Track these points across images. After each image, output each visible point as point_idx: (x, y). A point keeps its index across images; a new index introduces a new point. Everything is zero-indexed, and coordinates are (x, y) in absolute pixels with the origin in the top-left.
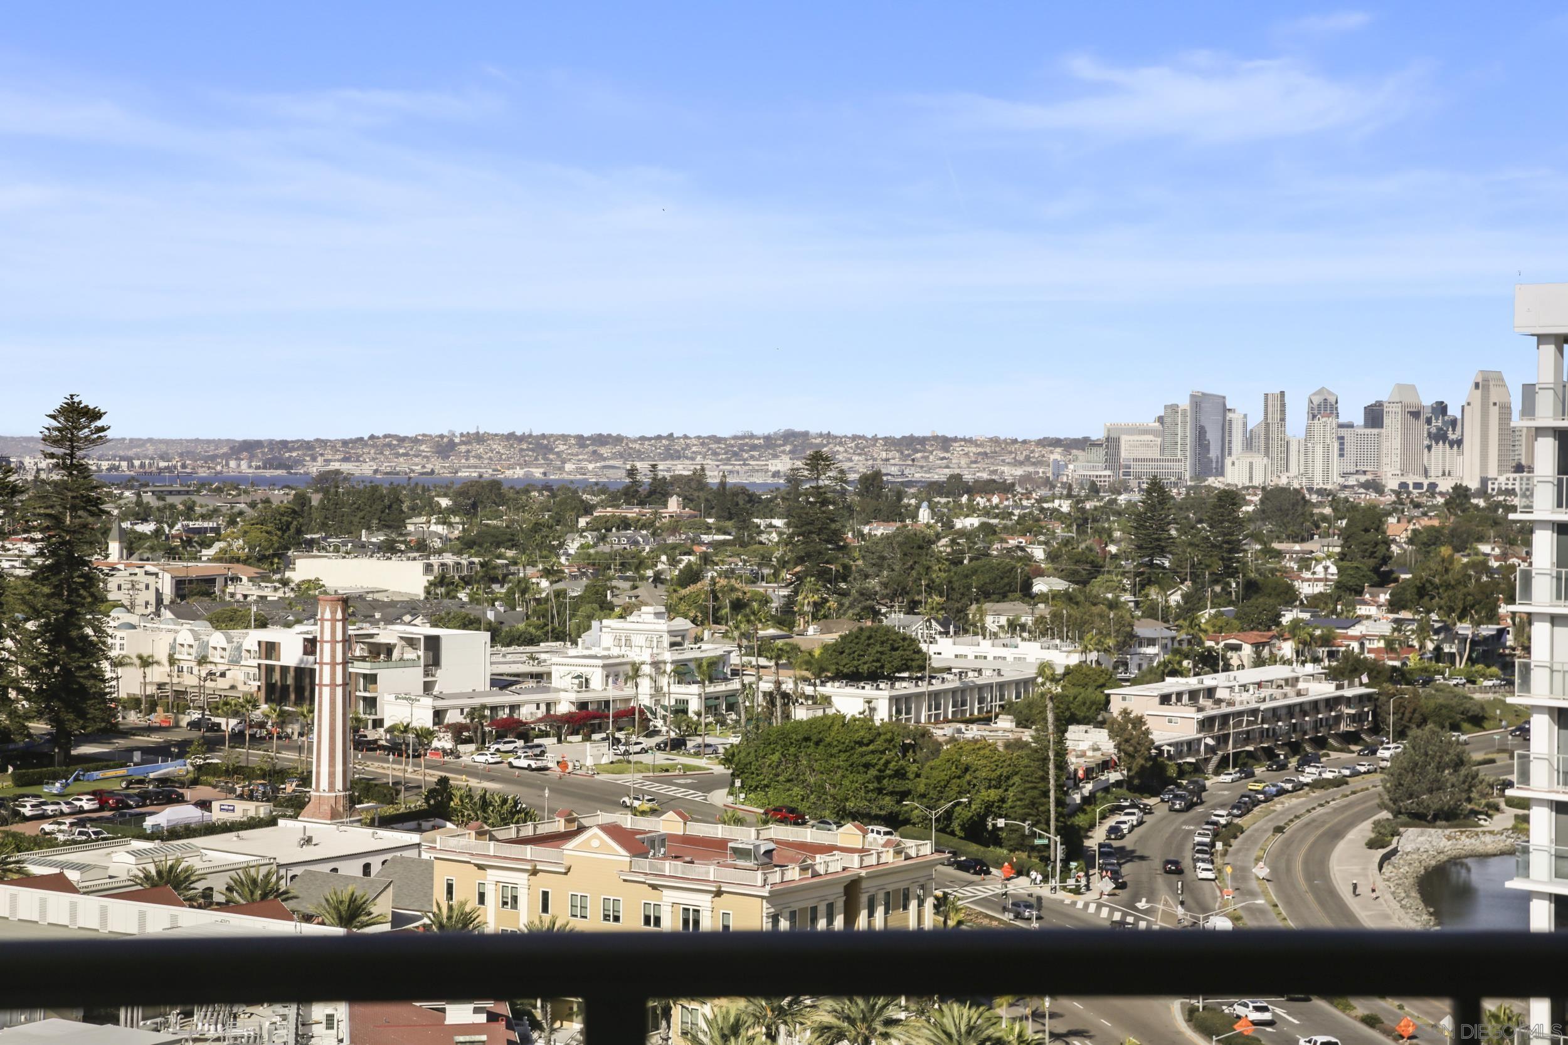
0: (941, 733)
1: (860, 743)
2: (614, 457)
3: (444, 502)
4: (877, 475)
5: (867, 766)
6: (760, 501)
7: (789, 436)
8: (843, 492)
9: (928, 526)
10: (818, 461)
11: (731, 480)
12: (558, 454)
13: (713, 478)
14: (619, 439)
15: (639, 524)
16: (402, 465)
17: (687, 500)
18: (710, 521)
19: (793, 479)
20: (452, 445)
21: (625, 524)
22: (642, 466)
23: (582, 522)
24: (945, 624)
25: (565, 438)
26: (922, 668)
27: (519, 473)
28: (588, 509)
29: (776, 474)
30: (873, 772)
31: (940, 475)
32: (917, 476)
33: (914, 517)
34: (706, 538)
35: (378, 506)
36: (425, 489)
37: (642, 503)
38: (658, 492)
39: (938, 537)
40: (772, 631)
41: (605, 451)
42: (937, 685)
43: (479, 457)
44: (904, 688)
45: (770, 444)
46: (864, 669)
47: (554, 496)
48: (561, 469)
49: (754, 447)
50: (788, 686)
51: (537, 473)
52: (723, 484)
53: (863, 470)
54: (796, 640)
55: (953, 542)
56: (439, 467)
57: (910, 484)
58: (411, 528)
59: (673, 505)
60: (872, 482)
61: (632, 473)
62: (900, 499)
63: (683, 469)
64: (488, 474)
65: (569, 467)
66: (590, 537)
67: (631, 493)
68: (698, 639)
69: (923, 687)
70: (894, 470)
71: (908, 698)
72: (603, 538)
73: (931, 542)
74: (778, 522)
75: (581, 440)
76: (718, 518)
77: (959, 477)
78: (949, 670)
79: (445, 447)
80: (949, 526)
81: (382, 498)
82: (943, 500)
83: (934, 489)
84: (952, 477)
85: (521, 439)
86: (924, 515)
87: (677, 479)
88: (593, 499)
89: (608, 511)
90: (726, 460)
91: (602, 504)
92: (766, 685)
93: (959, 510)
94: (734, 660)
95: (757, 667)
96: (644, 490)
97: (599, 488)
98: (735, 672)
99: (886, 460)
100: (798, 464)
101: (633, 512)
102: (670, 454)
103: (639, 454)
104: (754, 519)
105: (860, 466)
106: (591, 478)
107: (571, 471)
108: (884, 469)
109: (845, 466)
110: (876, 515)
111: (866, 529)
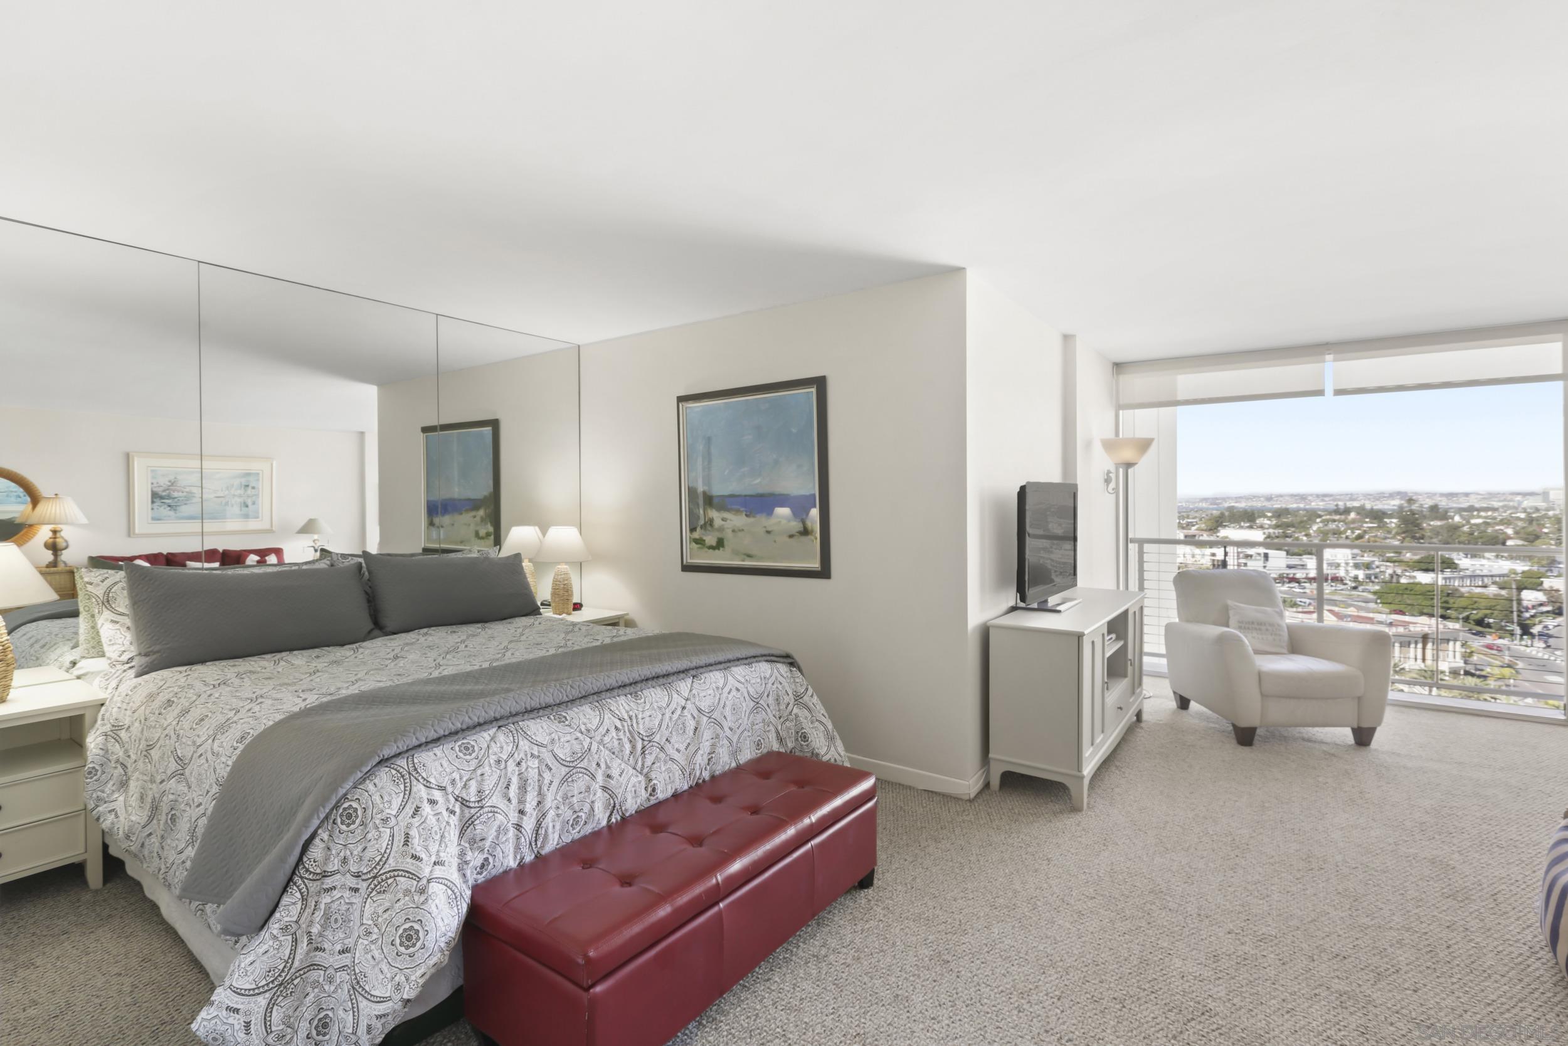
0: (1464, 590)
1: (1430, 592)
2: (1330, 500)
3: (1269, 514)
4: (1437, 505)
6: (1387, 514)
7: (1399, 493)
8: (1422, 511)
9: (1459, 522)
10: (1410, 501)
11: (1375, 507)
12: (1309, 500)
13: (1368, 506)
14: (1331, 495)
15: (1339, 521)
17: (1358, 514)
18: (1367, 520)
19: (1401, 507)
20: (1272, 498)
21: (1334, 521)
22: (1341, 503)
23: (1318, 520)
24: (1466, 554)
25: (1311, 495)
27: (1295, 506)
29: (1394, 505)
31: (1465, 505)
32: (1455, 505)
33: (1452, 518)
34: (1365, 525)
35: (1247, 516)
36: (1263, 511)
37: (1341, 514)
38: (1347, 511)
39: (1464, 526)
40: (1392, 555)
41: (1327, 499)
42: (1462, 574)
43: (1281, 501)
44: (1448, 574)
45: (1392, 496)
46: (1431, 568)
47: (1308, 513)
48: (1310, 504)
49: (1385, 497)
50: (1399, 571)
51: (1302, 506)
52: (1372, 509)
53: (1431, 504)
54: (1402, 558)
55: (1470, 528)
56: (1268, 504)
57: (1452, 508)
58: (1257, 522)
59: (1353, 515)
60: (1434, 508)
61: (1337, 505)
62: (1446, 513)
63: (1356, 504)
64: (1284, 506)
66: (1321, 525)
67: (1337, 511)
68: (1363, 556)
69: (1456, 574)
70: (1444, 504)
71: (1450, 578)
73: (1460, 527)
74: (1395, 520)
75: (1318, 496)
76: (1370, 519)
77: (1473, 506)
78: (1467, 569)
79: (1269, 498)
80: (1468, 522)
81: (1248, 513)
82: (1466, 514)
83: (1460, 511)
84: (1470, 506)
85: (1295, 496)
86: (1457, 518)
87: (1354, 507)
88: (1322, 513)
89: (1328, 517)
90: (1373, 502)
91: (1326, 515)
92: (1390, 571)
93: (1473, 517)
94: (1377, 563)
95: (1386, 566)
96: (1341, 511)
97: (1324, 510)
98: (1378, 567)
99: (1441, 501)
100: (1403, 502)
101: (1337, 517)
102: (1352, 499)
103: (1339, 500)
104: (1386, 520)
105: (1428, 503)
106: (1322, 507)
107: (1314, 505)
108: (1439, 504)
109: (1422, 503)
110: (1436, 518)
111: (1432, 523)
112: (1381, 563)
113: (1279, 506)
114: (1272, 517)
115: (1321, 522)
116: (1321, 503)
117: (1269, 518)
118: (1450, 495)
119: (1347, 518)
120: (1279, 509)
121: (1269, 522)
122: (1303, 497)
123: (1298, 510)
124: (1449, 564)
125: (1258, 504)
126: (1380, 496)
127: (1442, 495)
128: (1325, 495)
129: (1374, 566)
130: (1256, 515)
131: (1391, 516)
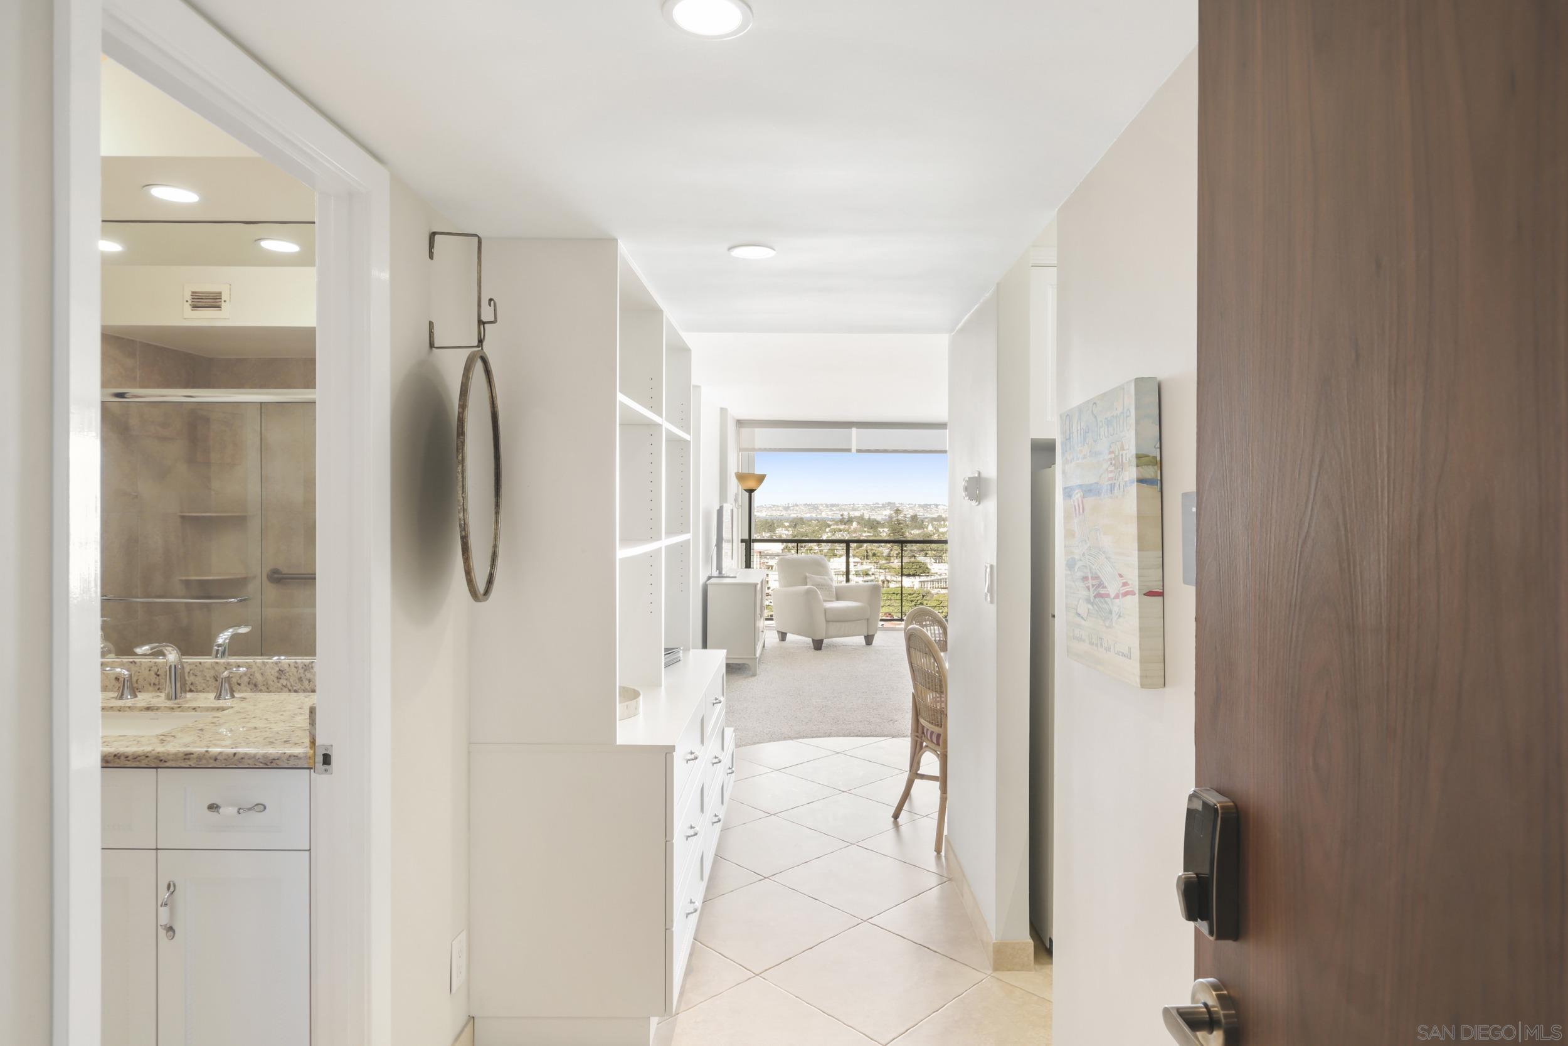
0: (934, 591)
1: (910, 594)
2: (837, 510)
3: (787, 524)
4: (916, 516)
5: (912, 601)
6: (880, 523)
7: (889, 504)
8: (906, 521)
9: (931, 531)
10: (898, 511)
11: (872, 517)
12: (820, 510)
13: (866, 517)
14: (838, 505)
15: (844, 530)
16: (774, 513)
17: (859, 523)
18: (866, 529)
19: (891, 517)
20: (789, 507)
21: (840, 530)
22: (845, 513)
23: (828, 530)
24: (935, 560)
25: (822, 505)
26: (928, 573)
27: (808, 515)
28: (829, 526)
29: (885, 515)
30: (914, 603)
31: (935, 516)
32: (928, 516)
33: (927, 528)
34: (864, 534)
35: (768, 525)
36: (781, 520)
37: (845, 524)
38: (850, 521)
39: (934, 534)
40: (884, 562)
41: (834, 509)
42: (933, 578)
43: (797, 510)
44: (923, 579)
45: (884, 506)
46: (911, 573)
47: (819, 522)
48: (821, 514)
49: (879, 507)
50: (889, 578)
51: (814, 515)
52: (869, 518)
53: (912, 514)
54: (891, 564)
55: (939, 535)
56: (785, 514)
57: (926, 518)
58: (777, 532)
59: (855, 524)
60: (914, 518)
61: (842, 515)
62: (923, 523)
63: (857, 514)
64: (799, 516)
65: (823, 513)
66: (829, 534)
67: (842, 521)
68: (862, 564)
69: (929, 578)
70: (921, 514)
71: (924, 582)
72: (834, 535)
73: (931, 536)
74: (886, 530)
75: (827, 506)
76: (868, 528)
77: (941, 516)
78: (937, 573)
79: (787, 508)
80: (937, 530)
81: (769, 523)
82: (936, 523)
83: (934, 519)
84: (939, 516)
85: (809, 505)
86: (930, 528)
87: (855, 517)
88: (831, 523)
89: (835, 527)
90: (870, 511)
91: (834, 525)
92: (882, 578)
93: (940, 526)
94: (873, 570)
95: (880, 572)
96: (846, 520)
97: (833, 520)
98: (873, 574)
99: (919, 511)
100: (892, 512)
101: (842, 527)
102: (854, 510)
103: (844, 510)
104: (879, 529)
105: (911, 513)
106: (830, 517)
107: (824, 515)
108: (918, 514)
109: (906, 513)
110: (916, 527)
111: (912, 532)
112: (876, 570)
113: (795, 516)
114: (789, 527)
115: (830, 531)
116: (830, 513)
117: (787, 528)
118: (925, 507)
119: (850, 528)
120: (795, 518)
121: (786, 532)
122: (815, 507)
123: (811, 520)
124: (923, 570)
125: (776, 514)
126: (875, 508)
127: (920, 506)
128: (833, 505)
129: (870, 573)
130: (775, 525)
131: (883, 526)
